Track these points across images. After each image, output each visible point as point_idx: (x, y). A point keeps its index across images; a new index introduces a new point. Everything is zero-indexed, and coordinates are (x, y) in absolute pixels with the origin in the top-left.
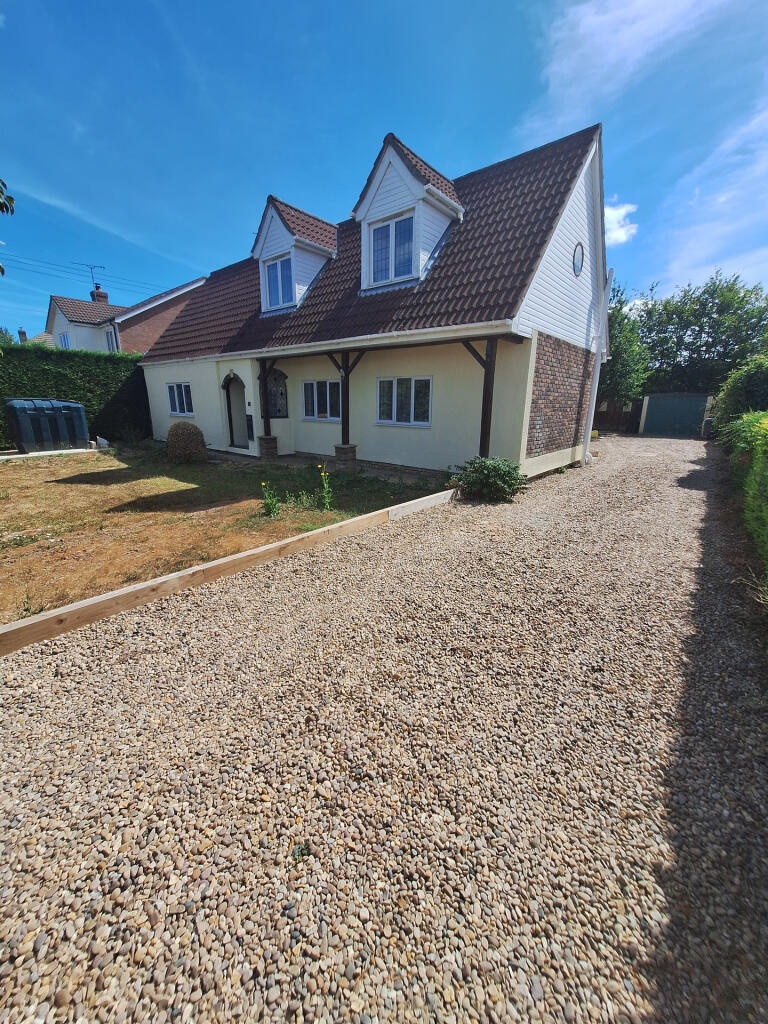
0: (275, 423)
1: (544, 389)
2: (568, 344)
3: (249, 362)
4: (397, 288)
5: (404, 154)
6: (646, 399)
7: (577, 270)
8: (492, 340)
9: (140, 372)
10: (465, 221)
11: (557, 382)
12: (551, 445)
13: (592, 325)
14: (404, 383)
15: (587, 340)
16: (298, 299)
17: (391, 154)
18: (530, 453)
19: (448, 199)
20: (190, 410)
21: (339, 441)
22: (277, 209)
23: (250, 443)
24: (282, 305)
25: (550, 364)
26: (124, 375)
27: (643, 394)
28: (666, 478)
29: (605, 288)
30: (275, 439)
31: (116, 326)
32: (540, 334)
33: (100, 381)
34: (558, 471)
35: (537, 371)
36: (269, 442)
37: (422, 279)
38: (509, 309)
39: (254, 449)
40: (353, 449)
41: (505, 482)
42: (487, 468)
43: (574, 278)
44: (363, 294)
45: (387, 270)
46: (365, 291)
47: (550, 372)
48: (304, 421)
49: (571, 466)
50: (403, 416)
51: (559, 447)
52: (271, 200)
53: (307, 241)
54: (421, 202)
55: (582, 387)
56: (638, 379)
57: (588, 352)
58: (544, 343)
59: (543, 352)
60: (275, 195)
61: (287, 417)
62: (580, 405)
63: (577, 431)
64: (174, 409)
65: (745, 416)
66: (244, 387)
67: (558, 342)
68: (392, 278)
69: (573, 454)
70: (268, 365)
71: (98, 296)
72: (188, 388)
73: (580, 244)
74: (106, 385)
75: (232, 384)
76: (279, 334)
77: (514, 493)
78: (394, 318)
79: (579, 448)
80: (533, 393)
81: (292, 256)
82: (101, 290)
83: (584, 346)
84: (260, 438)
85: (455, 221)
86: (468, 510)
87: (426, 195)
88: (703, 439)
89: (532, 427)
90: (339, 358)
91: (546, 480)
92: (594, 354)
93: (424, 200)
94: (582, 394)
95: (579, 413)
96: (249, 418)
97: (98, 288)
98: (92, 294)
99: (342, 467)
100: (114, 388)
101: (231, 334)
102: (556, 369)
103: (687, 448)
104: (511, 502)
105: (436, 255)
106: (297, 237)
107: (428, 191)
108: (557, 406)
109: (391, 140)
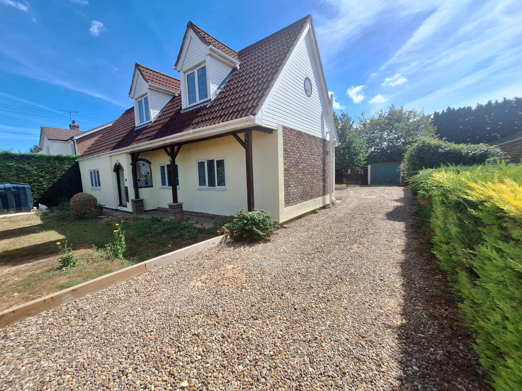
0: (142, 191)
1: (293, 162)
2: (308, 135)
3: (125, 155)
4: (199, 106)
5: (197, 32)
6: (369, 167)
7: (308, 92)
8: (248, 131)
9: (77, 165)
10: (241, 69)
11: (303, 157)
12: (305, 196)
13: (325, 125)
14: (211, 163)
15: (323, 133)
16: (152, 118)
17: (191, 33)
18: (288, 203)
19: (227, 56)
20: (100, 185)
21: (171, 201)
22: (140, 70)
23: (128, 203)
24: (146, 122)
25: (296, 146)
26: (67, 166)
27: (367, 164)
28: (380, 213)
29: (329, 105)
30: (142, 201)
31: (75, 141)
32: (284, 128)
33: (49, 171)
34: (314, 212)
35: (285, 150)
36: (139, 203)
37: (212, 100)
38: (252, 110)
39: (129, 208)
40: (181, 206)
41: (259, 228)
42: (247, 219)
43: (307, 98)
44: (182, 112)
45: (195, 97)
46: (184, 110)
47: (297, 151)
48: (161, 188)
49: (324, 207)
50: (212, 184)
51: (312, 197)
52: (137, 66)
53: (157, 86)
54: (208, 56)
55: (324, 160)
56: (362, 157)
57: (324, 141)
58: (288, 133)
59: (288, 139)
60: (138, 63)
61: (152, 187)
62: (324, 171)
63: (324, 187)
64: (93, 185)
65: (420, 172)
66: (123, 170)
67: (300, 134)
68: (198, 102)
69: (324, 200)
70: (136, 155)
71: (73, 127)
72: (98, 172)
73: (307, 79)
74: (53, 173)
75: (118, 169)
76: (139, 138)
77: (268, 235)
78: (193, 122)
79: (327, 197)
80: (285, 164)
81: (149, 95)
82: (75, 124)
83: (321, 137)
84: (132, 201)
85: (235, 69)
86: (230, 252)
87: (209, 52)
88: (402, 186)
89: (287, 186)
90: (168, 149)
91: (302, 220)
92: (328, 142)
93: (210, 55)
94: (324, 164)
95: (323, 176)
96: (126, 188)
97: (73, 123)
98: (70, 126)
99: (173, 217)
100: (59, 175)
101: (118, 140)
102: (302, 150)
103: (393, 192)
104: (268, 241)
105: (222, 87)
106: (149, 83)
107: (211, 49)
108: (307, 172)
109: (191, 25)
